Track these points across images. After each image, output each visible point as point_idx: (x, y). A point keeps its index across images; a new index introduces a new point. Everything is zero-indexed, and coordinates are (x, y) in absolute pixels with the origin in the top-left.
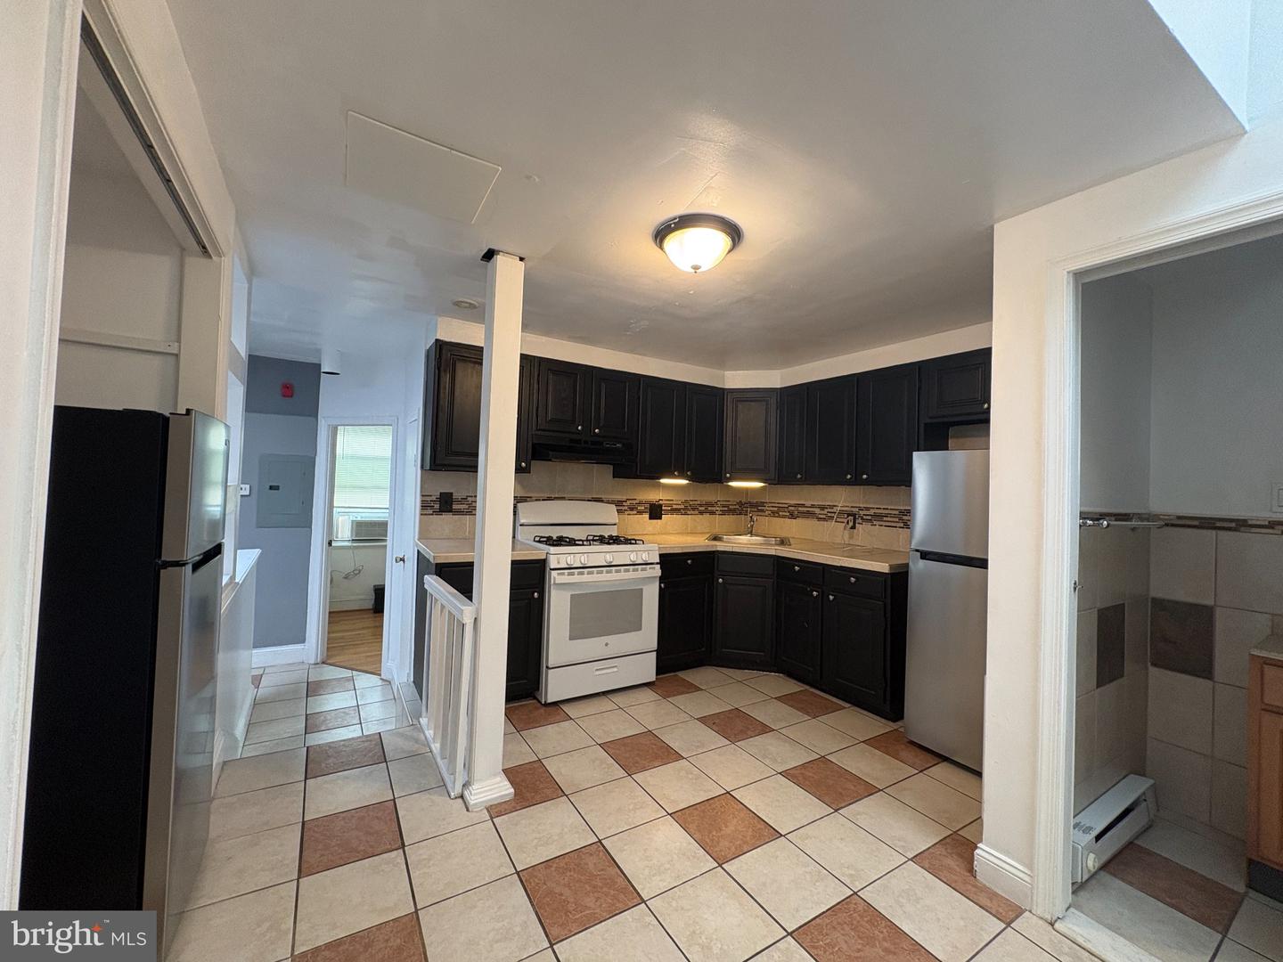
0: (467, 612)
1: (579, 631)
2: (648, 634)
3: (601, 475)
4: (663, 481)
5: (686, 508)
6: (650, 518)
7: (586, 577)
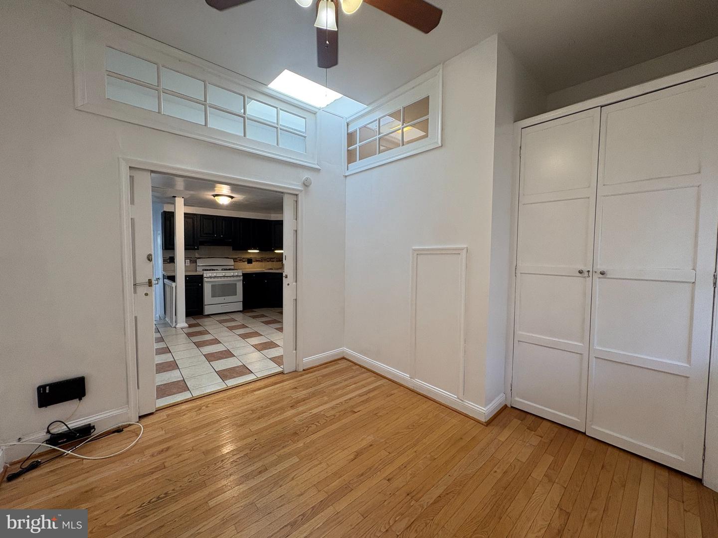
0: (174, 284)
1: (214, 295)
2: (240, 296)
3: (228, 250)
4: (249, 251)
5: (262, 260)
6: (248, 263)
7: (216, 279)
